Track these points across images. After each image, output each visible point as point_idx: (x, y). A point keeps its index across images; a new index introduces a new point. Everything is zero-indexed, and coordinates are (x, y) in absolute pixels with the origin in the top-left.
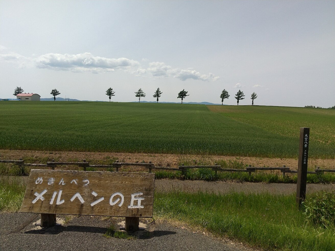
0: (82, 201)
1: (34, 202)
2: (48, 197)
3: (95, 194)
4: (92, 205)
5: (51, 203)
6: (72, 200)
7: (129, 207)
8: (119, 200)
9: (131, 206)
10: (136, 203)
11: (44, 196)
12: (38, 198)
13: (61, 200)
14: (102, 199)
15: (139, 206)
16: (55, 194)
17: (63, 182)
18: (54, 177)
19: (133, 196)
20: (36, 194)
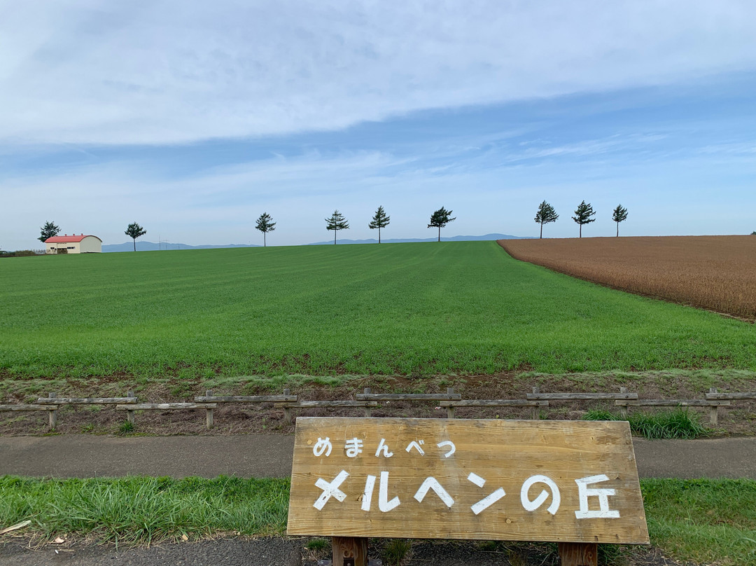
0: (449, 501)
1: (320, 504)
2: (354, 490)
3: (476, 480)
4: (477, 508)
5: (366, 505)
6: (420, 496)
7: (579, 515)
8: (544, 495)
9: (583, 512)
10: (593, 502)
11: (343, 488)
12: (327, 495)
13: (390, 497)
14: (500, 494)
15: (605, 512)
16: (371, 480)
17: (386, 448)
18: (360, 436)
19: (581, 484)
20: (320, 483)
